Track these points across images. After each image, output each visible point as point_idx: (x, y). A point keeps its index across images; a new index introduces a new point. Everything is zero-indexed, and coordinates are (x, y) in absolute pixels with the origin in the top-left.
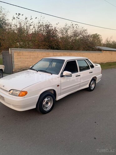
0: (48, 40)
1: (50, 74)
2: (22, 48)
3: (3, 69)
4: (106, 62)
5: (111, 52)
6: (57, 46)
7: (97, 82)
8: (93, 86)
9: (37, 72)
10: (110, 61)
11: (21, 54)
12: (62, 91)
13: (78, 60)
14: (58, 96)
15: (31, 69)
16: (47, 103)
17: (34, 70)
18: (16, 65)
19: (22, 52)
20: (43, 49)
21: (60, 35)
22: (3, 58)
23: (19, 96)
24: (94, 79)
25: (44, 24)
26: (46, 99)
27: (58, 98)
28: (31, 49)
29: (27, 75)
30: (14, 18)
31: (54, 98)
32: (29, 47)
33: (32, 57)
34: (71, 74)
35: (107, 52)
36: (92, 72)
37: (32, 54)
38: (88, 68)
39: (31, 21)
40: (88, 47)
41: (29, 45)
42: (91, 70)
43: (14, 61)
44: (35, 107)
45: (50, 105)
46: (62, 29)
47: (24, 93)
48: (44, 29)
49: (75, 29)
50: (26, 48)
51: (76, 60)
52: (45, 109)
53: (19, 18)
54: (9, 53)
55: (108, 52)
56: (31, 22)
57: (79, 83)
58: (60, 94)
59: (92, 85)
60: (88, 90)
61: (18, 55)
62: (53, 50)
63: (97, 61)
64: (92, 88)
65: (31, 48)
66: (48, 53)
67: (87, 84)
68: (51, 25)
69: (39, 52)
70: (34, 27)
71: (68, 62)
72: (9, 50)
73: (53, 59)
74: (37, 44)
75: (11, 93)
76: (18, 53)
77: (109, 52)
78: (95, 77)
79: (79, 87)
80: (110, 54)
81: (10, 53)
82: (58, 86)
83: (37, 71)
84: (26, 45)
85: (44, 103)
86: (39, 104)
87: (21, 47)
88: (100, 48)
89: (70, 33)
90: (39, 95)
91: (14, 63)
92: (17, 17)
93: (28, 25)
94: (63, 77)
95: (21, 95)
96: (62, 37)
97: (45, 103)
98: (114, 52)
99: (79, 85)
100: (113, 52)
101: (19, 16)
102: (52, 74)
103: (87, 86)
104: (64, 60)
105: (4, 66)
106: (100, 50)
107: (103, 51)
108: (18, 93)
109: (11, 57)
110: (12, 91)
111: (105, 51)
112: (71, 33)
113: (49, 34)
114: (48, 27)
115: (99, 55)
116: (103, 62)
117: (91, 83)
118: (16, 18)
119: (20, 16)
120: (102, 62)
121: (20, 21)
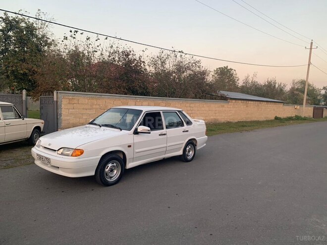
0: (126, 78)
1: (119, 130)
2: (76, 91)
3: (42, 126)
4: (236, 121)
5: (245, 102)
6: (144, 89)
7: (198, 148)
8: (191, 153)
9: (100, 127)
10: (244, 120)
11: (75, 101)
12: (136, 155)
13: (165, 112)
14: (130, 162)
15: (91, 123)
16: (112, 170)
17: (95, 124)
18: (65, 120)
19: (77, 98)
20: (116, 94)
21: (151, 69)
22: (41, 108)
23: (72, 156)
24: (192, 143)
25: (121, 50)
26: (110, 165)
27: (130, 165)
28: (95, 92)
29: (84, 133)
30: (66, 38)
31: (123, 163)
32: (91, 90)
33: (94, 107)
34: (149, 130)
35: (237, 101)
36: (187, 131)
37: (95, 102)
38: (180, 124)
39: (97, 43)
40: (203, 92)
41: (91, 85)
42: (186, 127)
43: (61, 114)
44: (93, 173)
45: (116, 174)
46: (156, 58)
47: (78, 152)
48: (119, 58)
49: (179, 58)
50: (85, 92)
51: (161, 112)
52: (109, 180)
53: (74, 38)
54: (53, 99)
55: (240, 102)
56: (96, 45)
57: (165, 145)
58: (133, 160)
59: (189, 152)
60: (182, 159)
61: (69, 103)
62: (136, 95)
63: (218, 117)
64: (189, 158)
65: (94, 90)
66: (125, 100)
67: (180, 148)
68: (132, 52)
69: (108, 98)
70: (102, 54)
71: (147, 114)
72: (53, 93)
73: (129, 109)
74: (105, 84)
75: (60, 153)
76: (69, 99)
77: (243, 101)
78: (194, 139)
79: (166, 152)
80: (245, 106)
81: (55, 99)
82: (130, 146)
83: (99, 125)
84: (84, 86)
85: (106, 170)
86: (99, 170)
87: (76, 89)
88: (224, 95)
89: (169, 66)
90: (100, 157)
91: (62, 117)
92: (71, 36)
93: (91, 50)
94: (138, 134)
95: (74, 154)
96: (156, 73)
97: (109, 170)
98: (252, 102)
99: (165, 149)
100: (250, 102)
101: (75, 35)
102: (121, 130)
103: (180, 153)
104: (141, 111)
105: (43, 121)
106: (224, 98)
107: (230, 101)
108: (70, 153)
109: (56, 106)
110: (62, 150)
111: (234, 101)
112: (171, 65)
113: (129, 68)
114: (127, 55)
115: (223, 106)
116: (231, 121)
117: (188, 149)
118: (69, 38)
119: (78, 35)
120: (229, 120)
121: (78, 43)
